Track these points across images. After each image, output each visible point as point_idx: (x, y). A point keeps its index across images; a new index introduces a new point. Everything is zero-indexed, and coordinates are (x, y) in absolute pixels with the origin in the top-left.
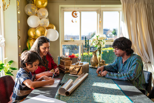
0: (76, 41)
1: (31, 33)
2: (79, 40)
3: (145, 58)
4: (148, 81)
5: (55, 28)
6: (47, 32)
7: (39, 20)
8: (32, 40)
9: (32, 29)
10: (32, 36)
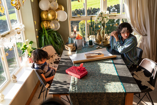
0: (82, 17)
1: (44, 16)
2: (85, 16)
3: (143, 32)
4: (139, 56)
5: (63, 8)
6: (57, 14)
7: (49, 4)
8: (45, 22)
9: (44, 12)
10: (44, 18)
